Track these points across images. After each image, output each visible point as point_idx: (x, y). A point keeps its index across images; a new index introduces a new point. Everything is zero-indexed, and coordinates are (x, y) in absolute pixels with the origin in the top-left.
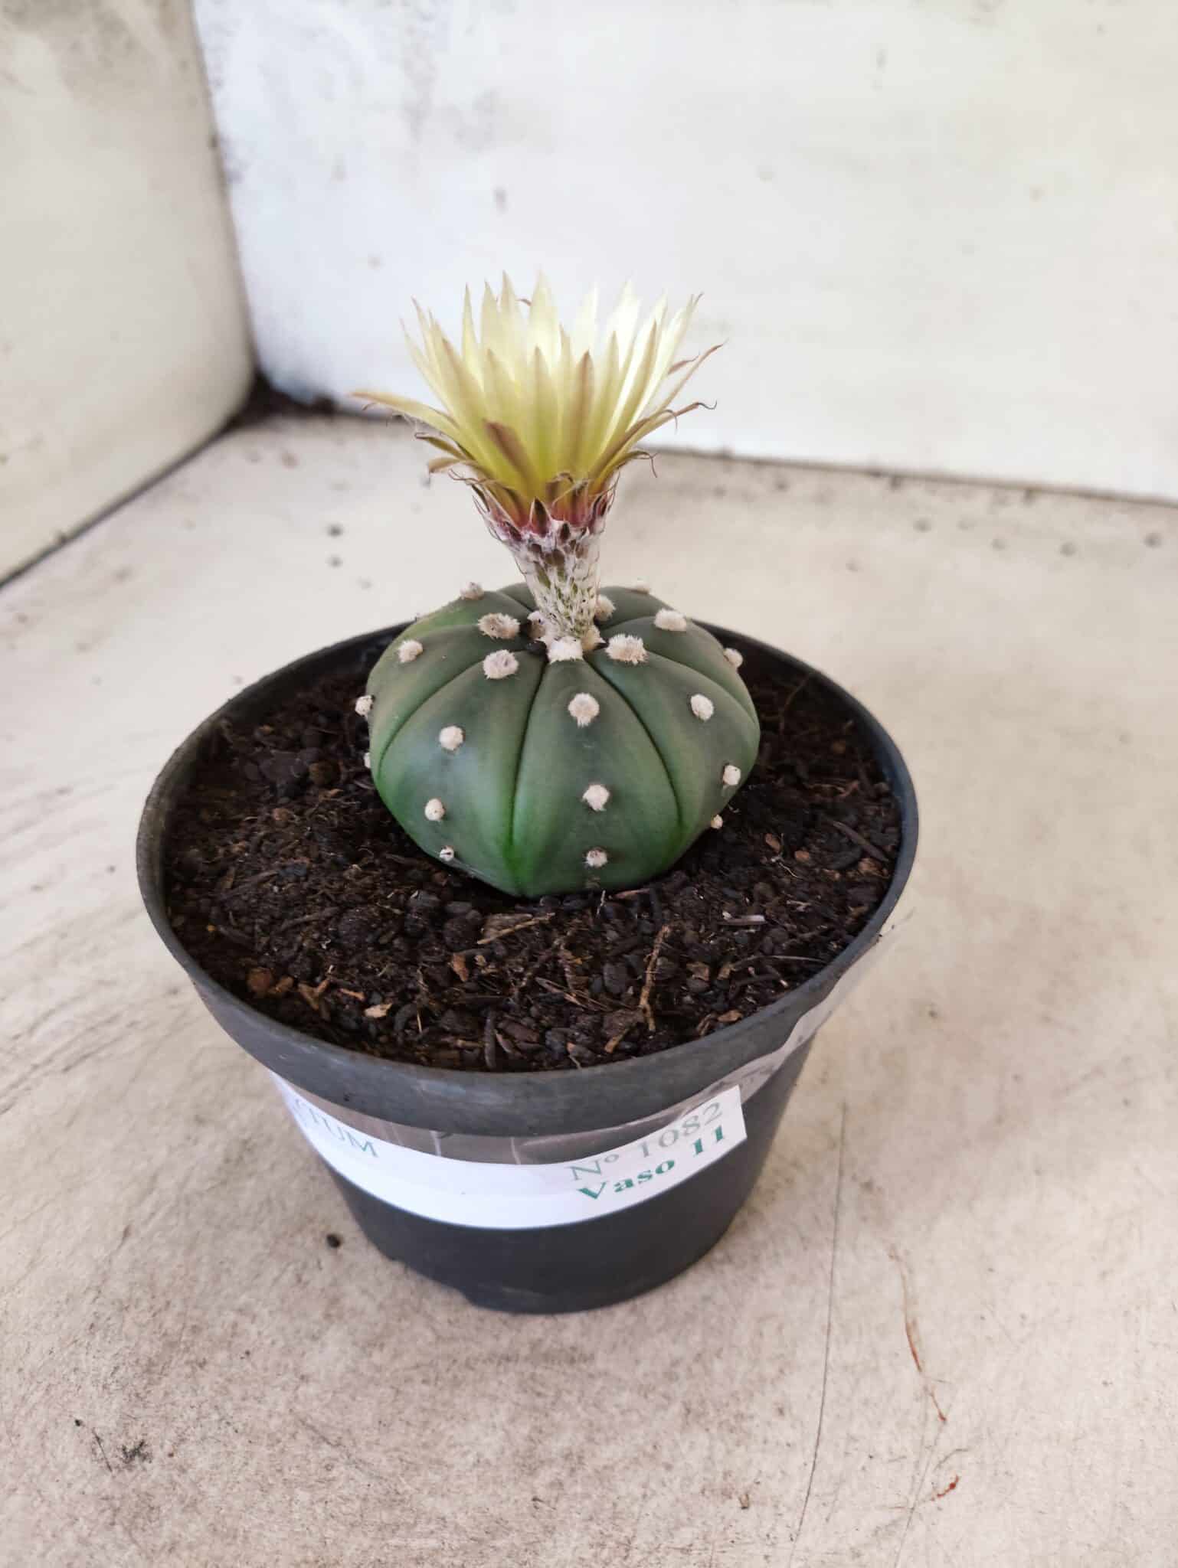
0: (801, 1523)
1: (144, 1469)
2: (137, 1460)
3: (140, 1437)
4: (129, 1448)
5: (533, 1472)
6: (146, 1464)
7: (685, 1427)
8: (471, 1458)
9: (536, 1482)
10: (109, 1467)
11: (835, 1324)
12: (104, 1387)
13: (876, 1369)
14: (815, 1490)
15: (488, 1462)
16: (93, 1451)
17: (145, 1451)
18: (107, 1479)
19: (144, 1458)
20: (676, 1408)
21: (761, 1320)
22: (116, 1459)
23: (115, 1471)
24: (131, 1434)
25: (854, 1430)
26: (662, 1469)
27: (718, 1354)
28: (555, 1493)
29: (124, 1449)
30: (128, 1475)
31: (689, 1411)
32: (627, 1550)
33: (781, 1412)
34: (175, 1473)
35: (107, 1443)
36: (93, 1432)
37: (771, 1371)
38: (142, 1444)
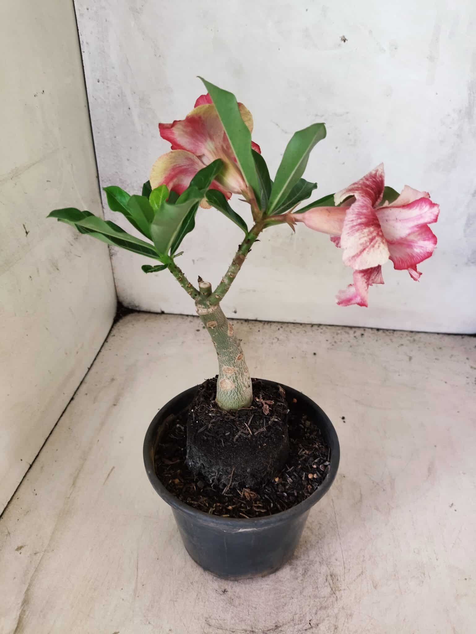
0: (345, 577)
1: (228, 594)
2: (225, 592)
3: (224, 589)
4: (223, 591)
5: (297, 579)
6: (227, 593)
7: (321, 566)
8: (286, 579)
9: (298, 581)
10: (221, 595)
11: (341, 543)
12: (213, 581)
13: (351, 549)
14: (345, 572)
15: (289, 579)
16: (217, 593)
17: (226, 590)
18: (222, 597)
19: (227, 592)
20: (318, 563)
21: (328, 544)
22: (222, 593)
23: (222, 595)
24: (222, 588)
25: (349, 561)
26: (319, 574)
27: (322, 552)
28: (302, 582)
29: (222, 591)
30: (225, 595)
31: (320, 563)
32: (317, 588)
33: (336, 560)
34: (234, 593)
35: (218, 590)
36: (215, 589)
37: (332, 553)
38: (225, 589)
